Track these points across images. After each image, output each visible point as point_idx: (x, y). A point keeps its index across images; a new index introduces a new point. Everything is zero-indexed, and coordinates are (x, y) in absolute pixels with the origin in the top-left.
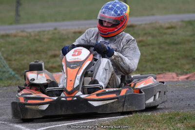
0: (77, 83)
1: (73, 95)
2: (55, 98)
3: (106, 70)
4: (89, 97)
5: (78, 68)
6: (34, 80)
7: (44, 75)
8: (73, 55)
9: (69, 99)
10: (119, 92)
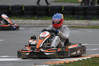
0: (41, 45)
1: (39, 50)
2: (32, 51)
3: (57, 41)
4: (45, 51)
5: (43, 40)
6: (31, 43)
7: (35, 41)
8: (43, 34)
9: (37, 51)
10: (58, 50)
